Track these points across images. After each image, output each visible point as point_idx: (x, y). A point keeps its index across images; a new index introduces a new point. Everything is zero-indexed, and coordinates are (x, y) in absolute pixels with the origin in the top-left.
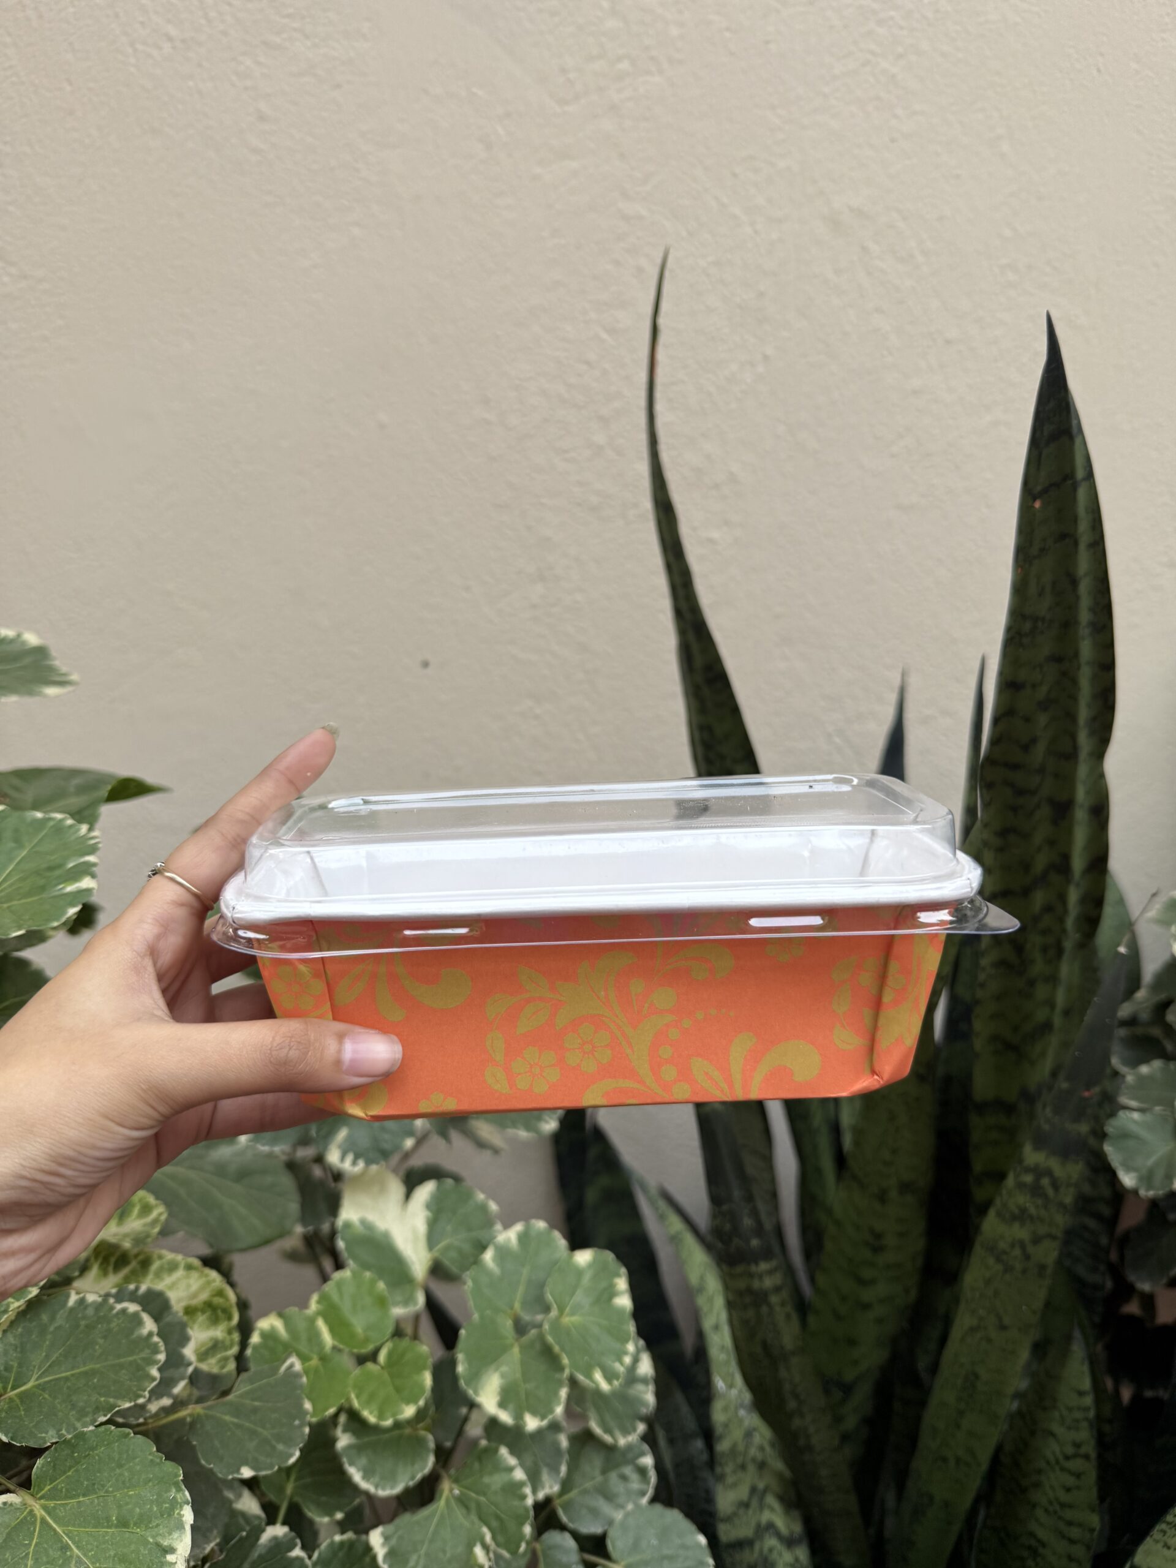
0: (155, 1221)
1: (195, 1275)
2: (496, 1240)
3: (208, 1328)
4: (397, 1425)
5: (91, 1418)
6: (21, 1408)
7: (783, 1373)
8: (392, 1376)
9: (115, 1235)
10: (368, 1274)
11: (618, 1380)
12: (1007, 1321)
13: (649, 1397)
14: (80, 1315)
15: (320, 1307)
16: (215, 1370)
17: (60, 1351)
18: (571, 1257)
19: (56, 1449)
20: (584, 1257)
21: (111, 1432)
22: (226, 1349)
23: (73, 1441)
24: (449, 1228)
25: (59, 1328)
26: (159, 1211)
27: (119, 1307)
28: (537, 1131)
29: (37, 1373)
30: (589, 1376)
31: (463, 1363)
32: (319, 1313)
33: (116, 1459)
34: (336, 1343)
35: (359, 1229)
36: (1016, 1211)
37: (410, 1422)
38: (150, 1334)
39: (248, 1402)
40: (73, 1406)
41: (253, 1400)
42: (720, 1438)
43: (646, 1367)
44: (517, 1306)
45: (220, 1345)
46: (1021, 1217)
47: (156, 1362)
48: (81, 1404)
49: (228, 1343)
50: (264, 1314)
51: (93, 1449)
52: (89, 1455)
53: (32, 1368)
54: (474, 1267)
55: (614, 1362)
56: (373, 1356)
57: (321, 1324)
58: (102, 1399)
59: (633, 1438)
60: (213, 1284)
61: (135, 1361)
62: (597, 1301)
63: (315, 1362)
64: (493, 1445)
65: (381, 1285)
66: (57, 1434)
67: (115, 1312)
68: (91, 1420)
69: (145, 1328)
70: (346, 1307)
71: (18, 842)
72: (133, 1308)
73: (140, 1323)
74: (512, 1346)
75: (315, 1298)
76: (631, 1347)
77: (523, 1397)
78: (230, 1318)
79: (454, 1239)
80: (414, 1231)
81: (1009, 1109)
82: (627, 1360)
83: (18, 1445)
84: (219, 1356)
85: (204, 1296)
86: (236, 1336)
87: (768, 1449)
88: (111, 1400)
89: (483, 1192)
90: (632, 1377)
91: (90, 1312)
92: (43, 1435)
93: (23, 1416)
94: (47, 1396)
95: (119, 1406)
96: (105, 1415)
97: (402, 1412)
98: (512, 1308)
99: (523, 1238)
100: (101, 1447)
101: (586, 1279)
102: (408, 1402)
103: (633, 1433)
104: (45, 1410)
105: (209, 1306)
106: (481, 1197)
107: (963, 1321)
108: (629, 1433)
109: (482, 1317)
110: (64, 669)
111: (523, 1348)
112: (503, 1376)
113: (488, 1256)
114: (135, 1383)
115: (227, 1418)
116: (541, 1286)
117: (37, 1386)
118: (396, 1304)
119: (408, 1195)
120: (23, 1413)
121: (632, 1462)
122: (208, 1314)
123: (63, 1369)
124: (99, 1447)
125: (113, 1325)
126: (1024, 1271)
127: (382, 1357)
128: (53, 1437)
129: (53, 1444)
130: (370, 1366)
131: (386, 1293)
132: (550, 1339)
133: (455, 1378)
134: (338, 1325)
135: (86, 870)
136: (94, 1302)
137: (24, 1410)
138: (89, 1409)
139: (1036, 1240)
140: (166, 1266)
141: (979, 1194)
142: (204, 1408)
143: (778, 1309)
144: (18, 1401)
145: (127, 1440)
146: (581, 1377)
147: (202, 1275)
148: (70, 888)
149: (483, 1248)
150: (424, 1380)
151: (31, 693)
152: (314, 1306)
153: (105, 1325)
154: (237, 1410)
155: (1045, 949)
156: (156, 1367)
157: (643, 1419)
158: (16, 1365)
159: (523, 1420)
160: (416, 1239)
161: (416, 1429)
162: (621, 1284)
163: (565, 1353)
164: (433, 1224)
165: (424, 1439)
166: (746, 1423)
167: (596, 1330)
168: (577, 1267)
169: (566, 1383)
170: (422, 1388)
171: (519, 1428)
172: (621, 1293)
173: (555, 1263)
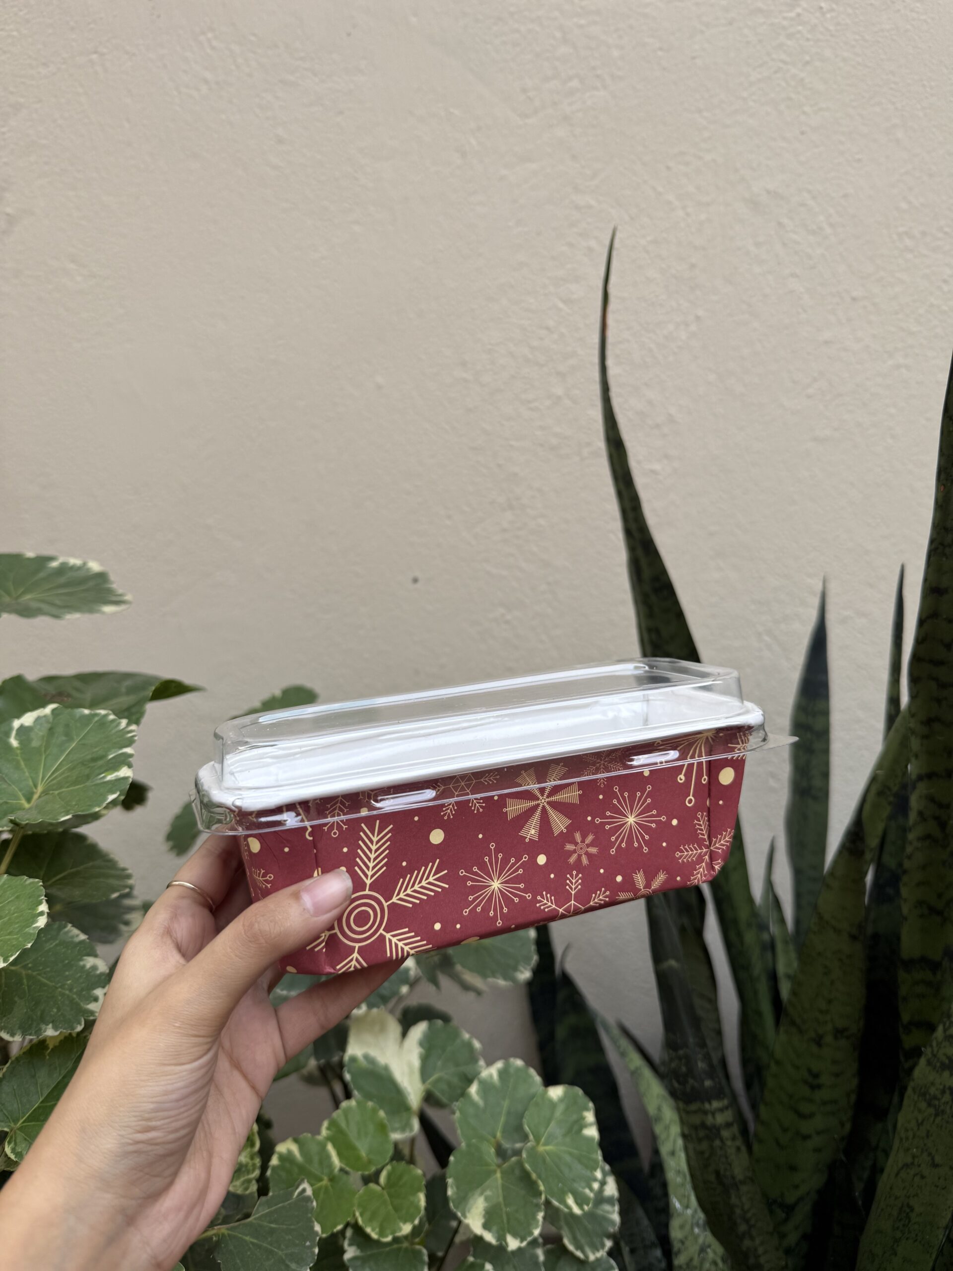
2: (479, 1076)
4: (396, 1240)
7: (734, 1200)
8: (390, 1196)
10: (370, 1104)
11: (588, 1205)
13: (616, 1217)
15: (329, 1132)
16: (241, 1191)
18: (546, 1092)
20: (556, 1092)
22: (248, 1172)
28: (514, 980)
30: (563, 1201)
31: (452, 1187)
32: (329, 1139)
34: (343, 1166)
35: (363, 1063)
37: (406, 1237)
39: (265, 1224)
41: (270, 1222)
42: (679, 1252)
43: (611, 1189)
44: (499, 1135)
45: (244, 1169)
49: (250, 1167)
50: (283, 1140)
54: (461, 1099)
55: (584, 1188)
56: (373, 1178)
57: (330, 1147)
59: (601, 1254)
62: (569, 1132)
63: (325, 1182)
64: (479, 1261)
65: (382, 1114)
70: (352, 1135)
71: (69, 737)
74: (495, 1172)
75: (325, 1124)
76: (599, 1174)
77: (505, 1220)
78: (252, 1145)
79: (443, 1073)
80: (410, 1065)
81: (935, 966)
82: (596, 1186)
84: (242, 1179)
86: (258, 1161)
87: (720, 1263)
89: (468, 1032)
90: (600, 1199)
97: (400, 1229)
98: (495, 1137)
99: (502, 1073)
101: (558, 1113)
102: (405, 1222)
103: (601, 1250)
106: (466, 1036)
107: (898, 1156)
108: (598, 1251)
109: (469, 1145)
110: (120, 591)
111: (502, 1173)
112: (487, 1199)
113: (473, 1089)
115: (247, 1238)
116: (521, 1116)
118: (394, 1130)
119: (404, 1034)
127: (383, 1178)
130: (372, 1186)
131: (386, 1121)
132: (527, 1167)
133: (446, 1199)
134: (345, 1148)
135: (124, 761)
141: (909, 1041)
142: (228, 1229)
143: (729, 1143)
146: (555, 1203)
148: (110, 777)
149: (470, 1082)
150: (419, 1201)
151: (91, 611)
152: (324, 1132)
154: (256, 1231)
157: (611, 1236)
159: (505, 1240)
160: (411, 1072)
161: (412, 1243)
162: (590, 1116)
163: (542, 1181)
164: (425, 1060)
165: (419, 1253)
166: (701, 1240)
167: (568, 1158)
168: (550, 1101)
169: (543, 1207)
170: (417, 1208)
171: (502, 1248)
172: (591, 1125)
173: (532, 1097)
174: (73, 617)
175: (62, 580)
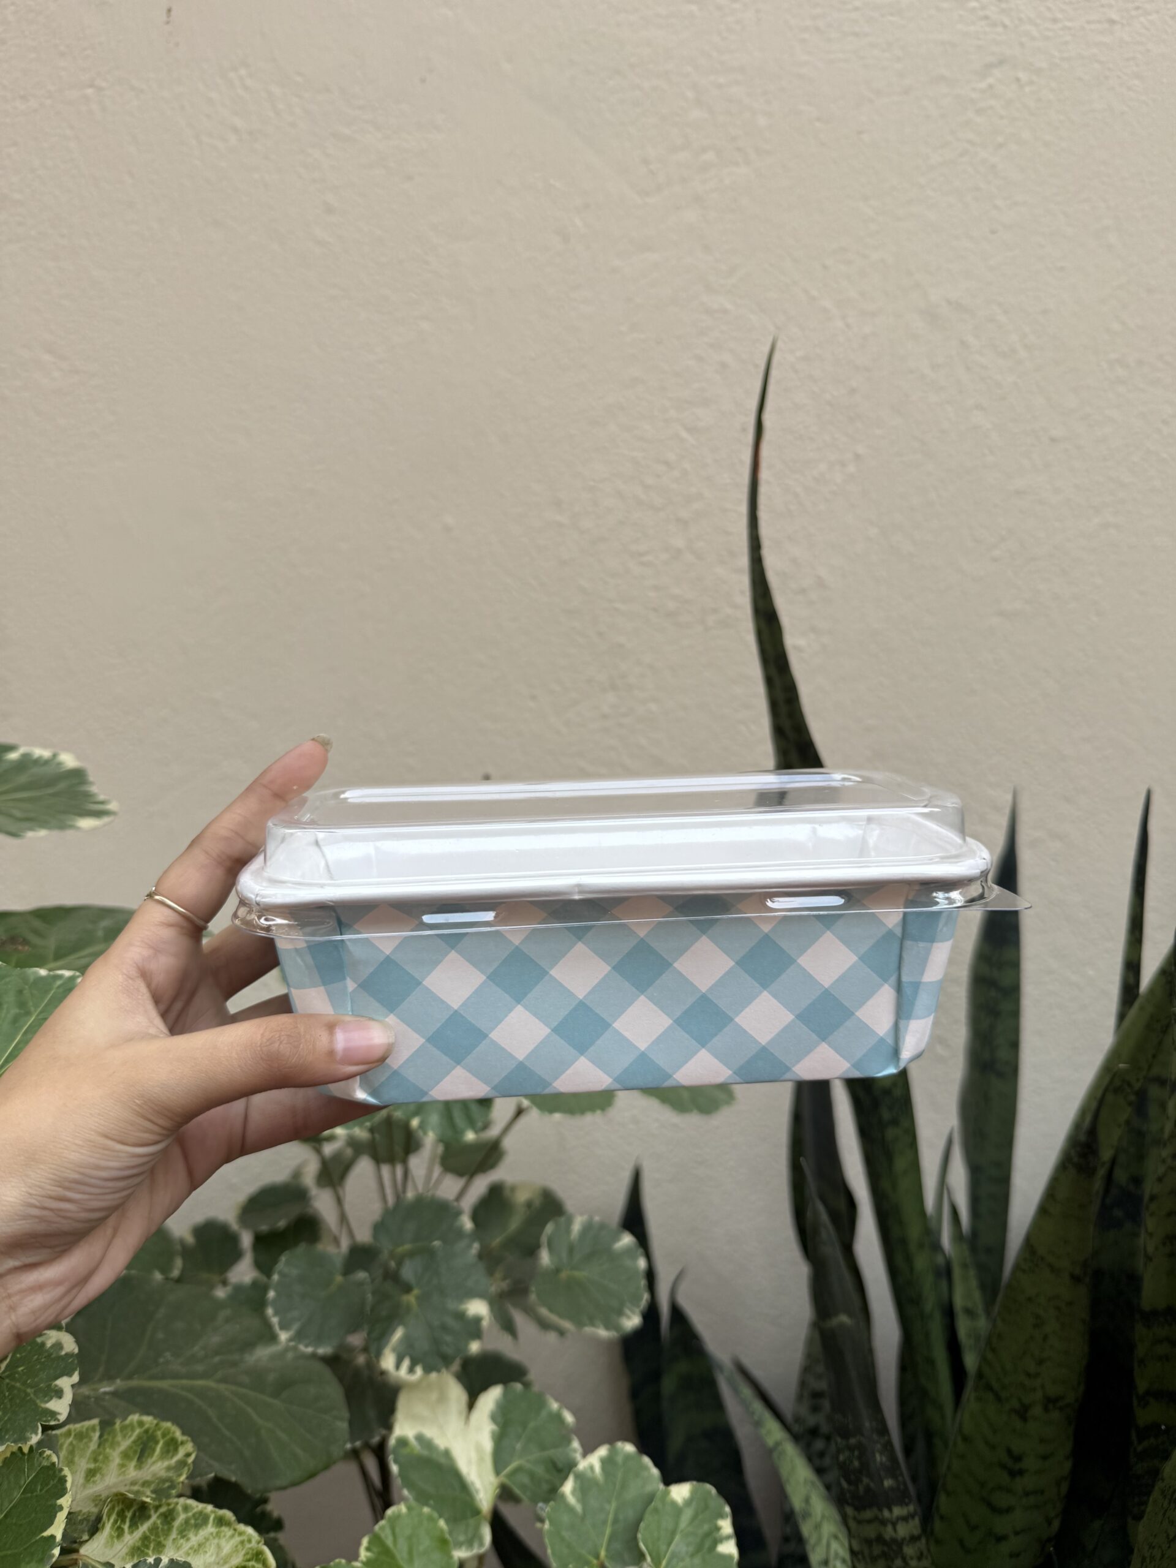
0: (182, 1464)
1: (227, 1531)
2: (575, 1469)
10: (426, 1510)
15: (369, 1554)
18: (667, 1493)
20: (681, 1492)
24: (518, 1446)
26: (186, 1448)
28: (617, 1327)
35: (415, 1447)
44: (603, 1553)
54: (552, 1502)
60: (249, 1544)
62: (699, 1549)
65: (442, 1523)
70: (401, 1553)
75: (365, 1542)
79: (524, 1460)
80: (479, 1449)
89: (557, 1400)
98: (596, 1555)
101: (685, 1521)
106: (555, 1406)
110: (102, 797)
113: (568, 1487)
116: (635, 1529)
118: (459, 1545)
119: (471, 1405)
131: (447, 1536)
140: (191, 1522)
141: (1144, 1416)
147: (236, 1532)
149: (561, 1476)
151: (62, 826)
152: (363, 1553)
160: (481, 1459)
162: (726, 1526)
164: (500, 1439)
168: (674, 1503)
172: (728, 1538)
173: (651, 1498)
174: (37, 836)
175: (23, 779)
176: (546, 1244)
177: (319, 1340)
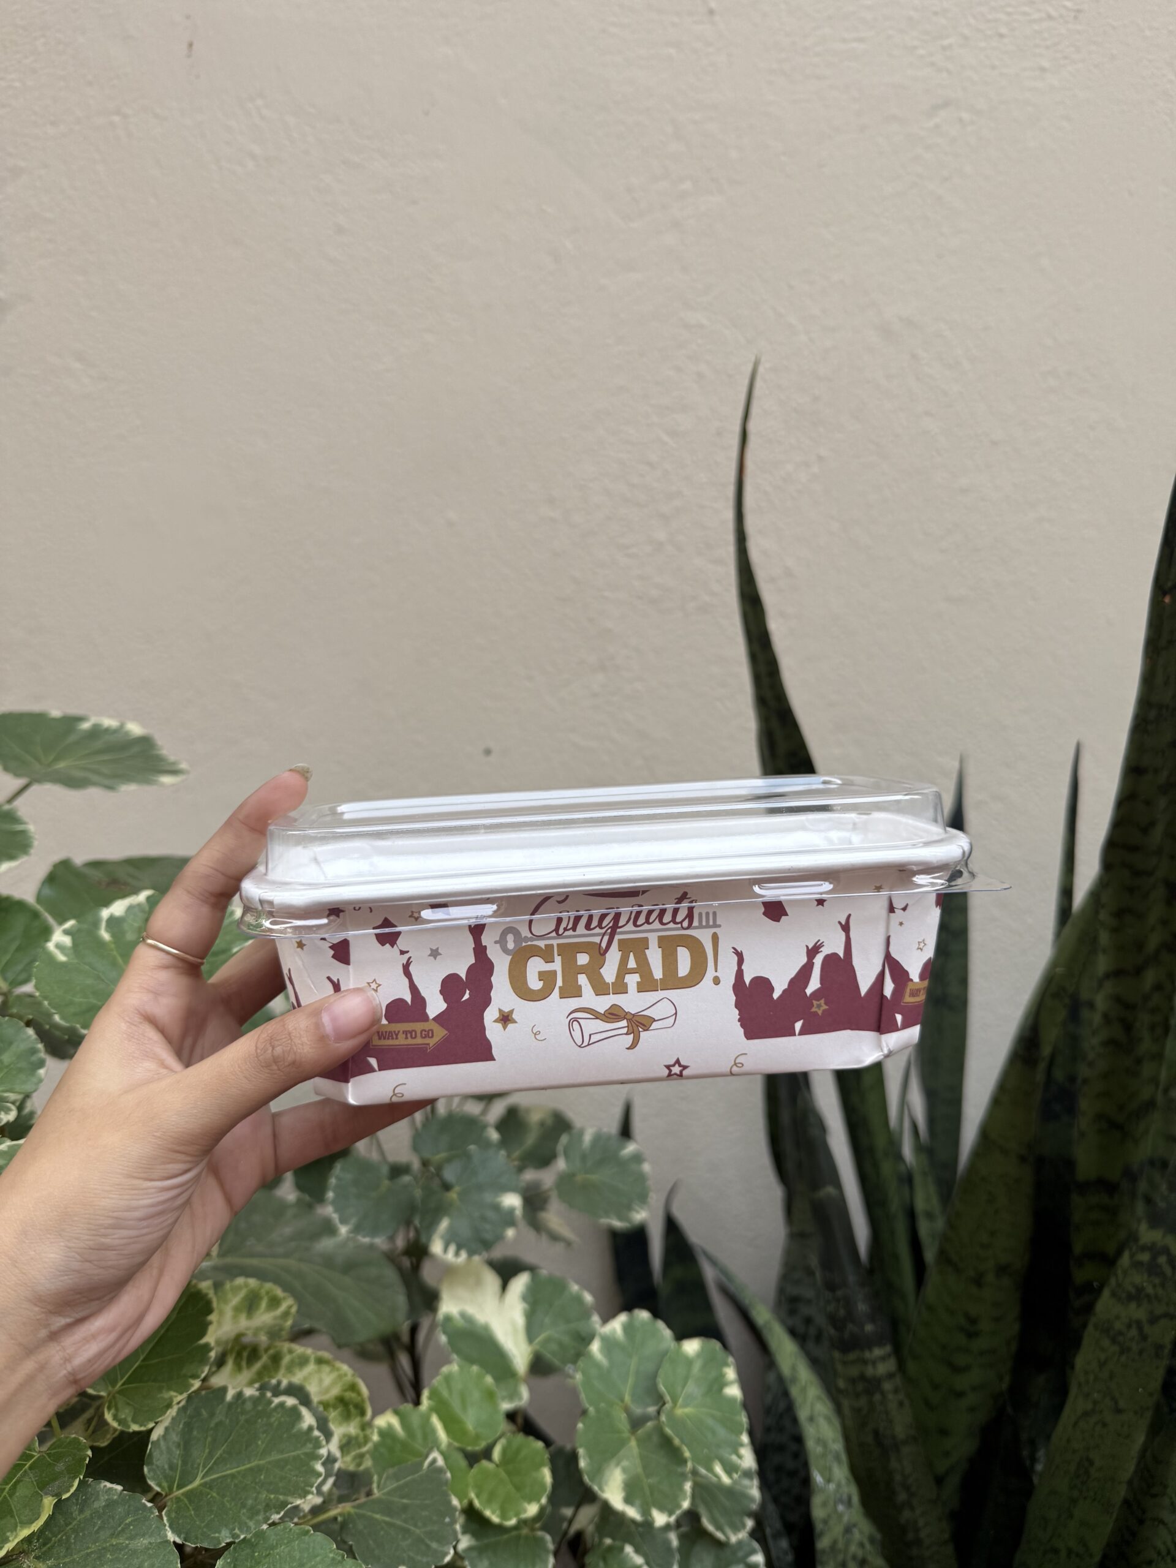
0: (286, 1314)
1: (326, 1369)
2: (599, 1333)
3: (340, 1424)
4: (523, 1523)
5: (264, 1516)
6: (191, 1508)
7: (894, 1464)
8: (509, 1473)
9: (248, 1329)
10: (475, 1368)
11: (737, 1473)
12: (1122, 1404)
13: (755, 1492)
14: (239, 1410)
15: (431, 1403)
16: (352, 1468)
17: (223, 1448)
18: (680, 1347)
19: (235, 1549)
20: (692, 1346)
21: (291, 1530)
22: (360, 1446)
23: (253, 1540)
24: (547, 1320)
25: (220, 1424)
26: (288, 1303)
27: (277, 1401)
29: (202, 1472)
30: (710, 1470)
31: (584, 1459)
32: (432, 1409)
33: (297, 1558)
34: (451, 1441)
35: (460, 1322)
36: (1133, 1291)
37: (532, 1521)
38: (310, 1428)
39: (396, 1499)
40: (243, 1506)
41: (403, 1497)
42: (821, 1534)
44: (627, 1398)
45: (353, 1442)
46: (1137, 1296)
47: (319, 1457)
48: (250, 1502)
49: (361, 1439)
51: (273, 1548)
52: (269, 1554)
53: (196, 1466)
54: (581, 1360)
55: (731, 1454)
56: (487, 1454)
57: (435, 1420)
58: (272, 1496)
59: (743, 1535)
60: (346, 1378)
61: (298, 1456)
62: (708, 1392)
64: (618, 1543)
65: (489, 1380)
66: (230, 1534)
67: (273, 1405)
68: (264, 1518)
69: (304, 1422)
70: (456, 1404)
72: (290, 1401)
73: (299, 1417)
74: (629, 1439)
75: (426, 1393)
76: (745, 1441)
77: (648, 1493)
78: (363, 1413)
79: (553, 1332)
80: (513, 1324)
81: (1111, 1188)
82: (743, 1451)
83: (193, 1546)
84: (353, 1454)
85: (335, 1391)
86: (370, 1433)
87: (868, 1546)
88: (281, 1497)
89: (577, 1282)
91: (249, 1406)
92: (217, 1535)
93: (193, 1516)
94: (214, 1494)
95: (292, 1503)
96: (278, 1513)
97: (525, 1511)
98: (622, 1400)
99: (628, 1328)
100: (281, 1546)
102: (531, 1501)
103: (742, 1531)
104: (215, 1508)
105: (341, 1401)
106: (576, 1287)
107: (1075, 1405)
108: (739, 1530)
109: (598, 1411)
110: (172, 758)
111: (641, 1442)
112: (624, 1470)
113: (595, 1347)
114: (301, 1479)
115: (378, 1516)
116: (654, 1376)
117: (204, 1485)
118: (503, 1398)
119: (504, 1286)
120: (193, 1512)
121: (743, 1560)
122: (339, 1410)
123: (228, 1466)
124: (279, 1546)
125: (273, 1419)
126: (1141, 1353)
127: (496, 1454)
128: (227, 1537)
129: (229, 1545)
130: (485, 1463)
131: (495, 1388)
132: (668, 1431)
133: (578, 1472)
134: (451, 1423)
136: (251, 1397)
137: (194, 1509)
138: (260, 1507)
139: (1153, 1320)
140: (297, 1360)
141: (1081, 1275)
142: (354, 1507)
143: (890, 1396)
144: (186, 1500)
145: (307, 1537)
146: (703, 1471)
147: (334, 1368)
149: (587, 1341)
150: (543, 1477)
151: (148, 782)
152: (426, 1402)
153: (265, 1419)
154: (386, 1507)
155: (1152, 1028)
156: (320, 1462)
157: (751, 1514)
158: (180, 1462)
159: (650, 1515)
160: (515, 1330)
161: (533, 1530)
162: (731, 1373)
163: (686, 1445)
164: (530, 1316)
165: (540, 1542)
166: (846, 1519)
167: (710, 1422)
168: (686, 1356)
169: (690, 1475)
170: (543, 1485)
171: (648, 1524)
172: (731, 1383)
173: (664, 1354)
174: (129, 789)
175: (98, 744)
176: (562, 1152)
177: (374, 1232)
